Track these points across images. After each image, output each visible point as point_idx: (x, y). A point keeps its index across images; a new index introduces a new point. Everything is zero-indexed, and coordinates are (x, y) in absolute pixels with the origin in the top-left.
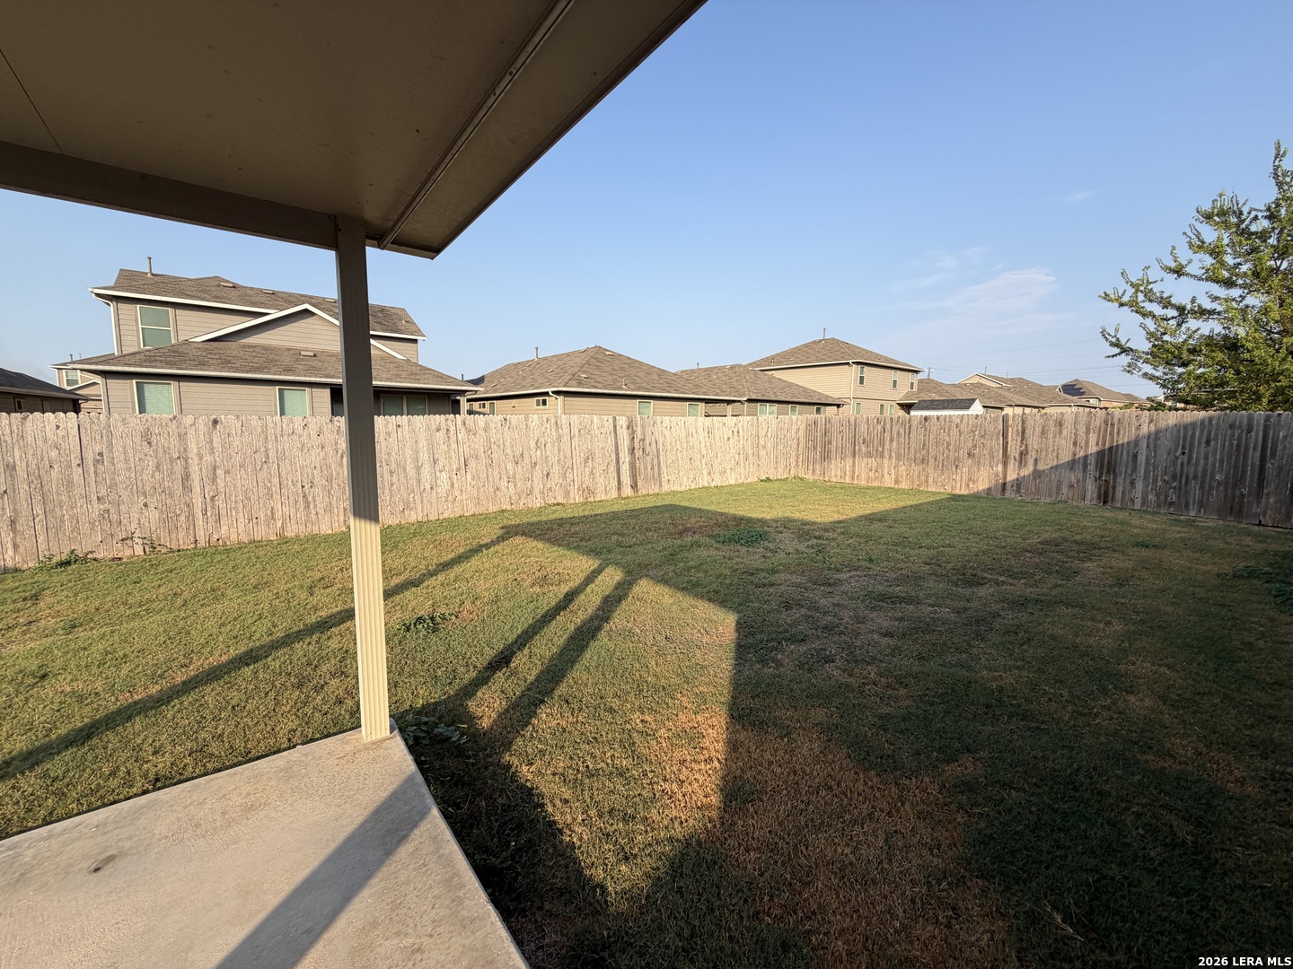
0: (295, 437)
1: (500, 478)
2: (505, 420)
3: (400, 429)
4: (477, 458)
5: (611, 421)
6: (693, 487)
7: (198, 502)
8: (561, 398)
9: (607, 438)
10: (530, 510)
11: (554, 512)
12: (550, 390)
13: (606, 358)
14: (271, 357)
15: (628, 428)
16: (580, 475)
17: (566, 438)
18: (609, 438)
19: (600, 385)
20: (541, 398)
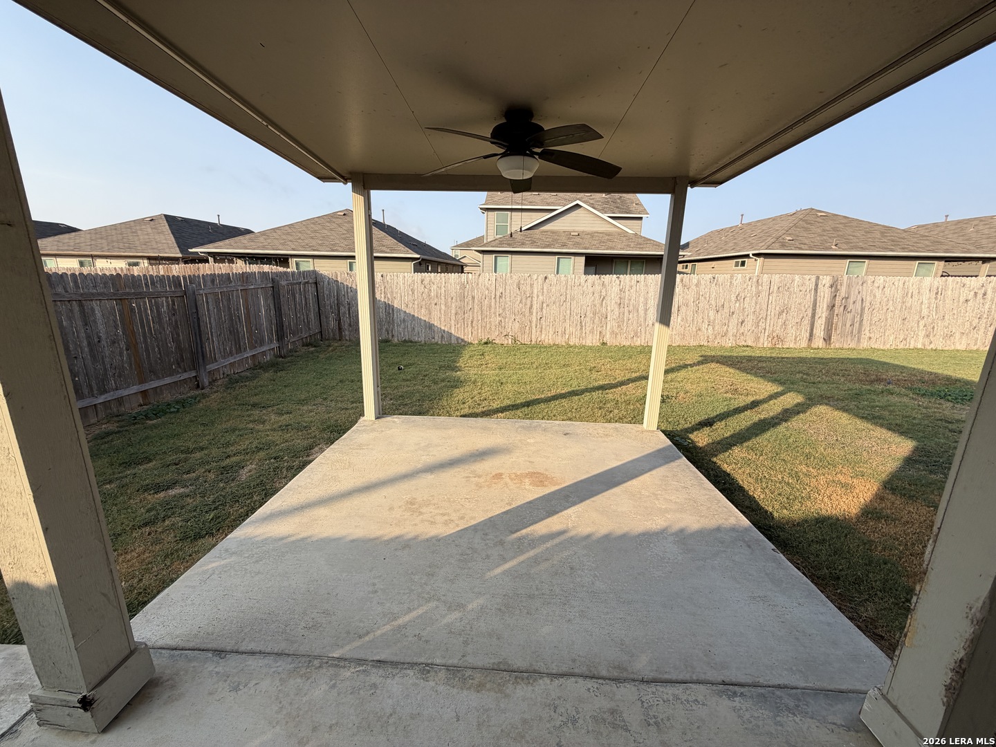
0: (580, 287)
1: (703, 321)
2: (714, 278)
3: (638, 284)
4: (687, 306)
5: (814, 280)
6: (901, 346)
7: (534, 320)
8: (760, 260)
9: (805, 295)
10: (722, 348)
11: (744, 351)
12: (751, 253)
13: (818, 219)
14: (556, 237)
15: (831, 286)
16: (772, 325)
17: (764, 294)
18: (809, 295)
19: (806, 247)
20: (740, 260)
